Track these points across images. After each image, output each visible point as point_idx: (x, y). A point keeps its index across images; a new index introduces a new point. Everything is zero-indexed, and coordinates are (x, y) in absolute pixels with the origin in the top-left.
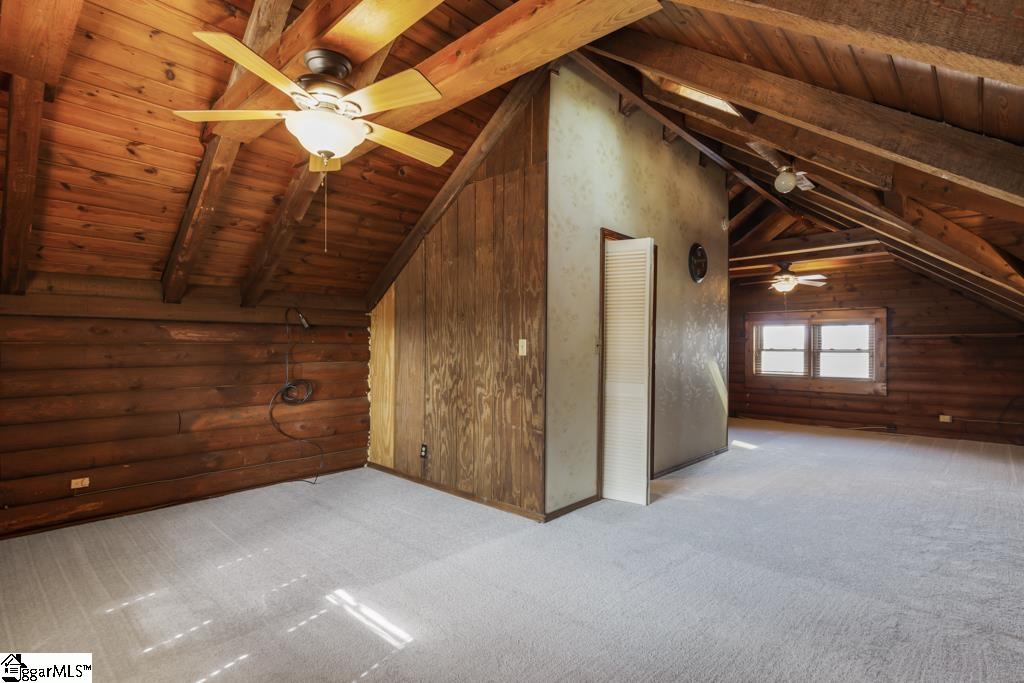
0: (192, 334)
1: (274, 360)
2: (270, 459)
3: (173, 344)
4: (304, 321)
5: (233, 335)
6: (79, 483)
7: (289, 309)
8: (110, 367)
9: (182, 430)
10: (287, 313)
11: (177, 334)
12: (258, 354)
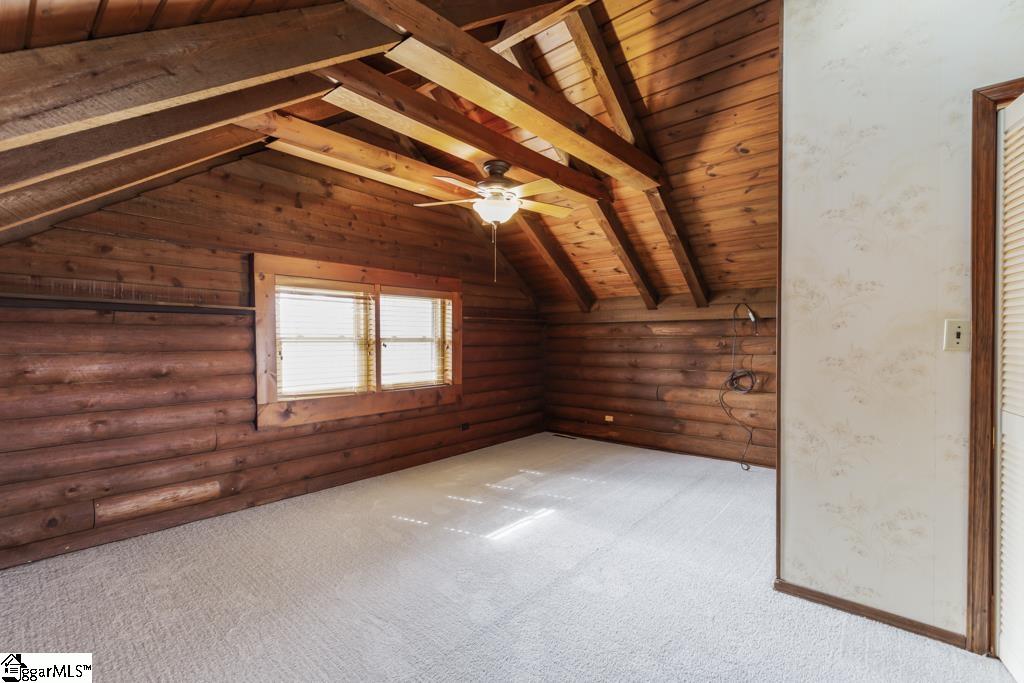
0: (665, 330)
1: (725, 351)
2: (720, 437)
3: (654, 337)
4: (751, 314)
5: (694, 330)
6: (609, 418)
7: (739, 305)
8: (623, 352)
9: (659, 399)
10: (736, 309)
11: (656, 330)
12: (711, 345)
